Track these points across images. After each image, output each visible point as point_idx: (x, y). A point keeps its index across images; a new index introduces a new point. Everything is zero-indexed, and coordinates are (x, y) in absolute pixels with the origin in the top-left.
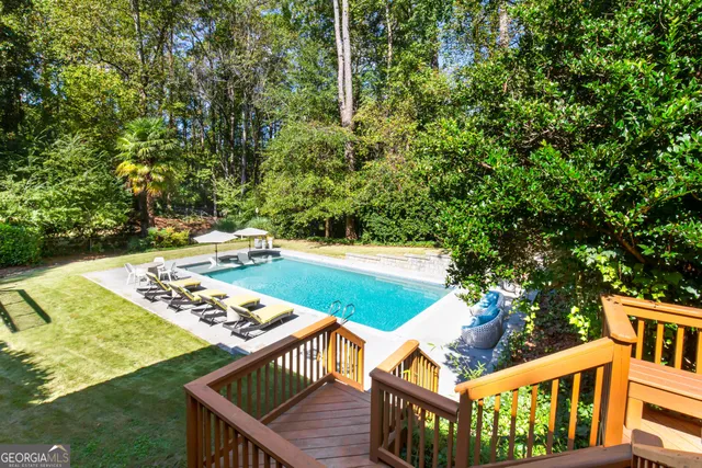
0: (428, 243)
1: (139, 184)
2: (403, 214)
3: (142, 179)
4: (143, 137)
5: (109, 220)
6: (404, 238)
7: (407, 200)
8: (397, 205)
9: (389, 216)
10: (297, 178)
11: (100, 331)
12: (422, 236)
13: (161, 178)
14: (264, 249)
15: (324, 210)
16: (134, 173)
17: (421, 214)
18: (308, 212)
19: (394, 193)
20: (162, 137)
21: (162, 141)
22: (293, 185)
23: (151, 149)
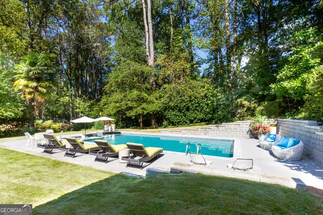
0: (203, 123)
1: (30, 93)
2: (188, 109)
3: (32, 90)
4: (33, 64)
5: (9, 113)
6: (189, 122)
7: (191, 101)
8: (185, 104)
9: (180, 111)
10: (127, 93)
11: (10, 172)
12: (198, 120)
13: (45, 90)
14: (110, 131)
15: (143, 109)
16: (27, 86)
17: (198, 108)
18: (135, 110)
19: (183, 98)
20: (45, 65)
21: (46, 68)
22: (125, 96)
23: (39, 71)
